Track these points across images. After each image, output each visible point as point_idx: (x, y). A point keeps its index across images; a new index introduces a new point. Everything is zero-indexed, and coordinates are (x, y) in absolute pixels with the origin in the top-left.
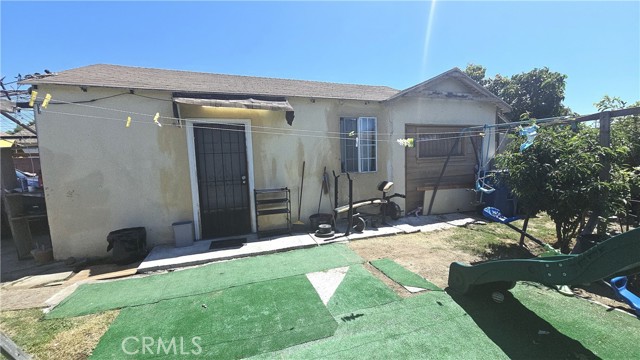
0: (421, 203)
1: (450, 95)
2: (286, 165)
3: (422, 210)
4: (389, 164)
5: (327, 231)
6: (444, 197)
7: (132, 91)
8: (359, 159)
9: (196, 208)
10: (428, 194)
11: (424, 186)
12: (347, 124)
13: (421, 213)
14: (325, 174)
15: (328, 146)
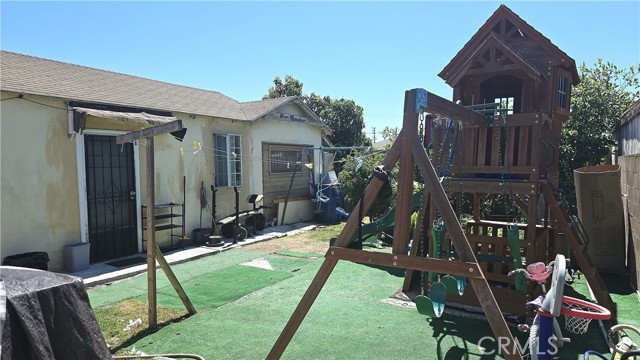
0: (276, 215)
1: (293, 119)
2: (169, 181)
3: (276, 222)
4: (251, 179)
5: (218, 241)
6: (291, 208)
7: (21, 96)
8: (229, 174)
9: (84, 229)
10: (281, 206)
11: (277, 199)
12: (219, 141)
13: (276, 224)
14: (202, 189)
15: (204, 162)
